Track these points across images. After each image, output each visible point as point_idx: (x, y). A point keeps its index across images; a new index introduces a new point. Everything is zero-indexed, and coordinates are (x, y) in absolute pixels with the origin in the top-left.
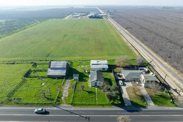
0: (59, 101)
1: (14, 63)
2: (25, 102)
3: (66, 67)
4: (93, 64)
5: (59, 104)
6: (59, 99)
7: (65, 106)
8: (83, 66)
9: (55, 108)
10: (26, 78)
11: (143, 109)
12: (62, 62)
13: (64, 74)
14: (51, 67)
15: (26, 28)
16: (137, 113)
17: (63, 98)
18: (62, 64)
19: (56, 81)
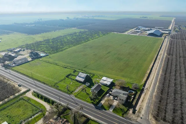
0: (72, 93)
1: (66, 68)
2: (59, 88)
3: (85, 77)
4: (103, 80)
5: (71, 94)
6: (72, 92)
7: (72, 96)
8: (98, 79)
9: (68, 95)
10: (66, 78)
11: (104, 110)
12: (85, 74)
13: (83, 81)
14: (79, 75)
15: (89, 41)
16: (99, 110)
17: (74, 92)
18: (84, 75)
19: (78, 83)
